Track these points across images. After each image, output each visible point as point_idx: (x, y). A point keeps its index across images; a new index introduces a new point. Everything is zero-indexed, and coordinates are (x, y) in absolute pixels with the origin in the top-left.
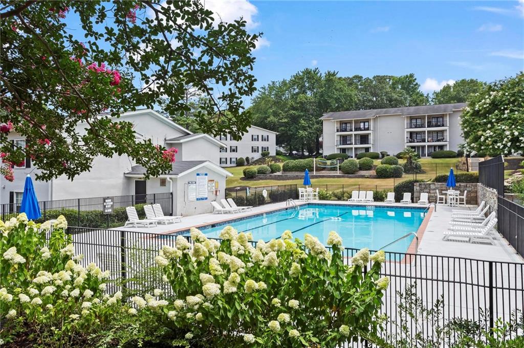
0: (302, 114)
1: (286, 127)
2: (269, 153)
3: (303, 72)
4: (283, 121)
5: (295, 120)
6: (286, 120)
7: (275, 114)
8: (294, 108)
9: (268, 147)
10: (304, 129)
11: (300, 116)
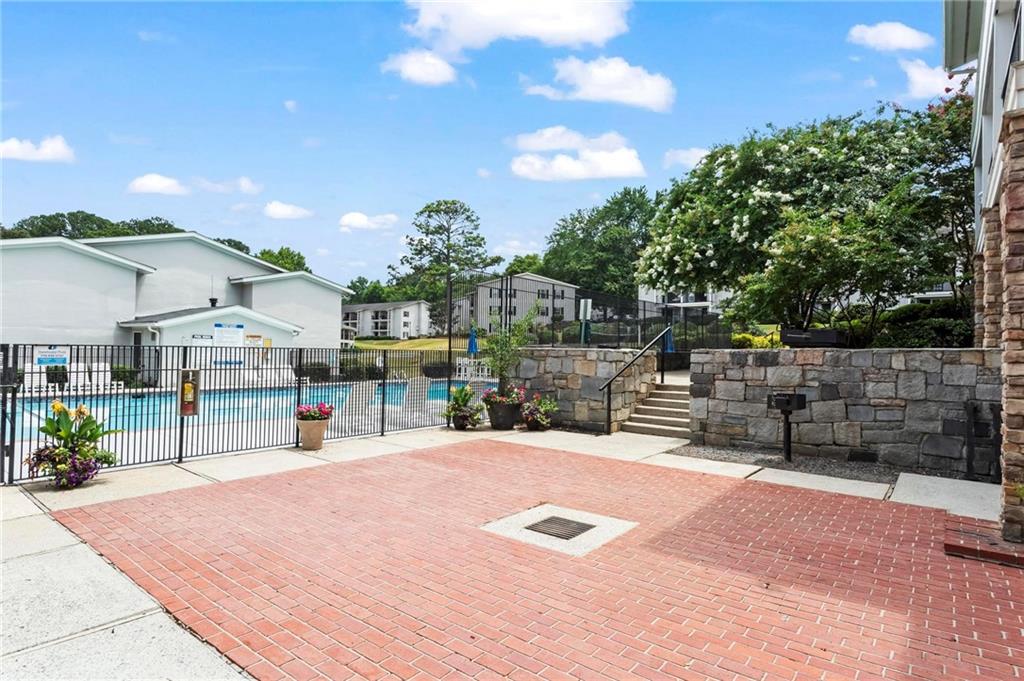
0: (612, 256)
1: (590, 277)
2: (562, 318)
3: (621, 194)
4: (586, 268)
5: (602, 265)
6: (590, 267)
7: (579, 258)
8: (602, 249)
9: (562, 309)
10: (614, 279)
11: (609, 261)
